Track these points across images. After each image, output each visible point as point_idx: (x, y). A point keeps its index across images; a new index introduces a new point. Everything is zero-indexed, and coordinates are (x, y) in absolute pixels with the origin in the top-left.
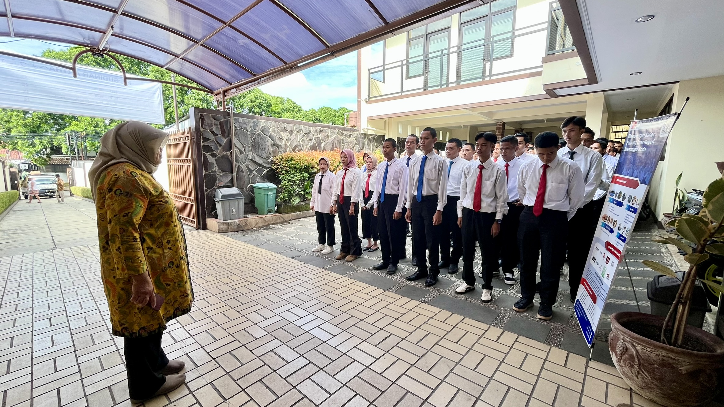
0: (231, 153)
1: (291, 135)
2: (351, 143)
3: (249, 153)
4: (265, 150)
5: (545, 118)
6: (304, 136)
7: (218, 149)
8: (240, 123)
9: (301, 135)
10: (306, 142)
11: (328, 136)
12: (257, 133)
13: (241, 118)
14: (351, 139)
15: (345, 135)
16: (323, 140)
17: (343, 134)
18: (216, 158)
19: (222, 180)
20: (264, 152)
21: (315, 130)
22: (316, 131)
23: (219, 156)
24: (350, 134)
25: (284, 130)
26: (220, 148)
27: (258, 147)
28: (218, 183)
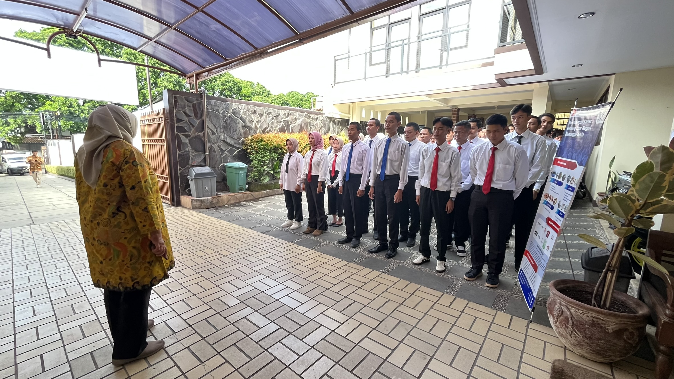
0: (204, 134)
1: (261, 117)
2: (317, 126)
3: (221, 134)
4: (236, 131)
5: (496, 105)
6: (273, 119)
7: (191, 130)
8: (212, 105)
9: (271, 118)
10: (275, 124)
11: (296, 119)
12: (229, 115)
13: (213, 101)
14: (317, 122)
15: (312, 118)
16: (291, 123)
17: (310, 117)
18: (189, 138)
19: (196, 160)
20: (235, 133)
21: (283, 113)
22: (285, 114)
23: (192, 136)
24: (317, 117)
25: (255, 112)
26: (193, 129)
27: (230, 129)
28: (192, 163)
